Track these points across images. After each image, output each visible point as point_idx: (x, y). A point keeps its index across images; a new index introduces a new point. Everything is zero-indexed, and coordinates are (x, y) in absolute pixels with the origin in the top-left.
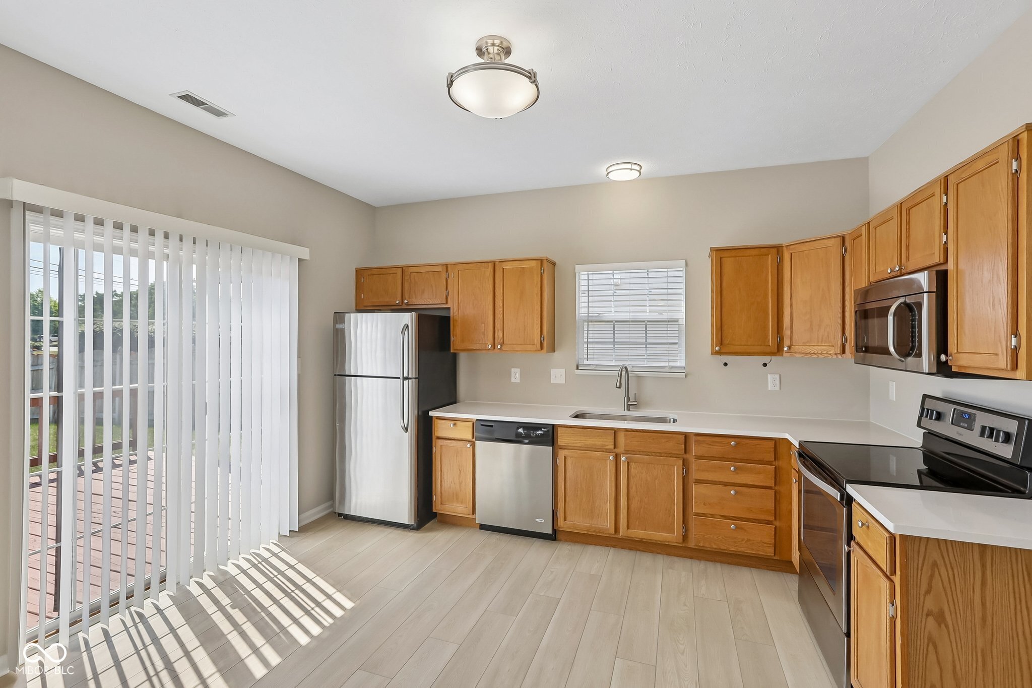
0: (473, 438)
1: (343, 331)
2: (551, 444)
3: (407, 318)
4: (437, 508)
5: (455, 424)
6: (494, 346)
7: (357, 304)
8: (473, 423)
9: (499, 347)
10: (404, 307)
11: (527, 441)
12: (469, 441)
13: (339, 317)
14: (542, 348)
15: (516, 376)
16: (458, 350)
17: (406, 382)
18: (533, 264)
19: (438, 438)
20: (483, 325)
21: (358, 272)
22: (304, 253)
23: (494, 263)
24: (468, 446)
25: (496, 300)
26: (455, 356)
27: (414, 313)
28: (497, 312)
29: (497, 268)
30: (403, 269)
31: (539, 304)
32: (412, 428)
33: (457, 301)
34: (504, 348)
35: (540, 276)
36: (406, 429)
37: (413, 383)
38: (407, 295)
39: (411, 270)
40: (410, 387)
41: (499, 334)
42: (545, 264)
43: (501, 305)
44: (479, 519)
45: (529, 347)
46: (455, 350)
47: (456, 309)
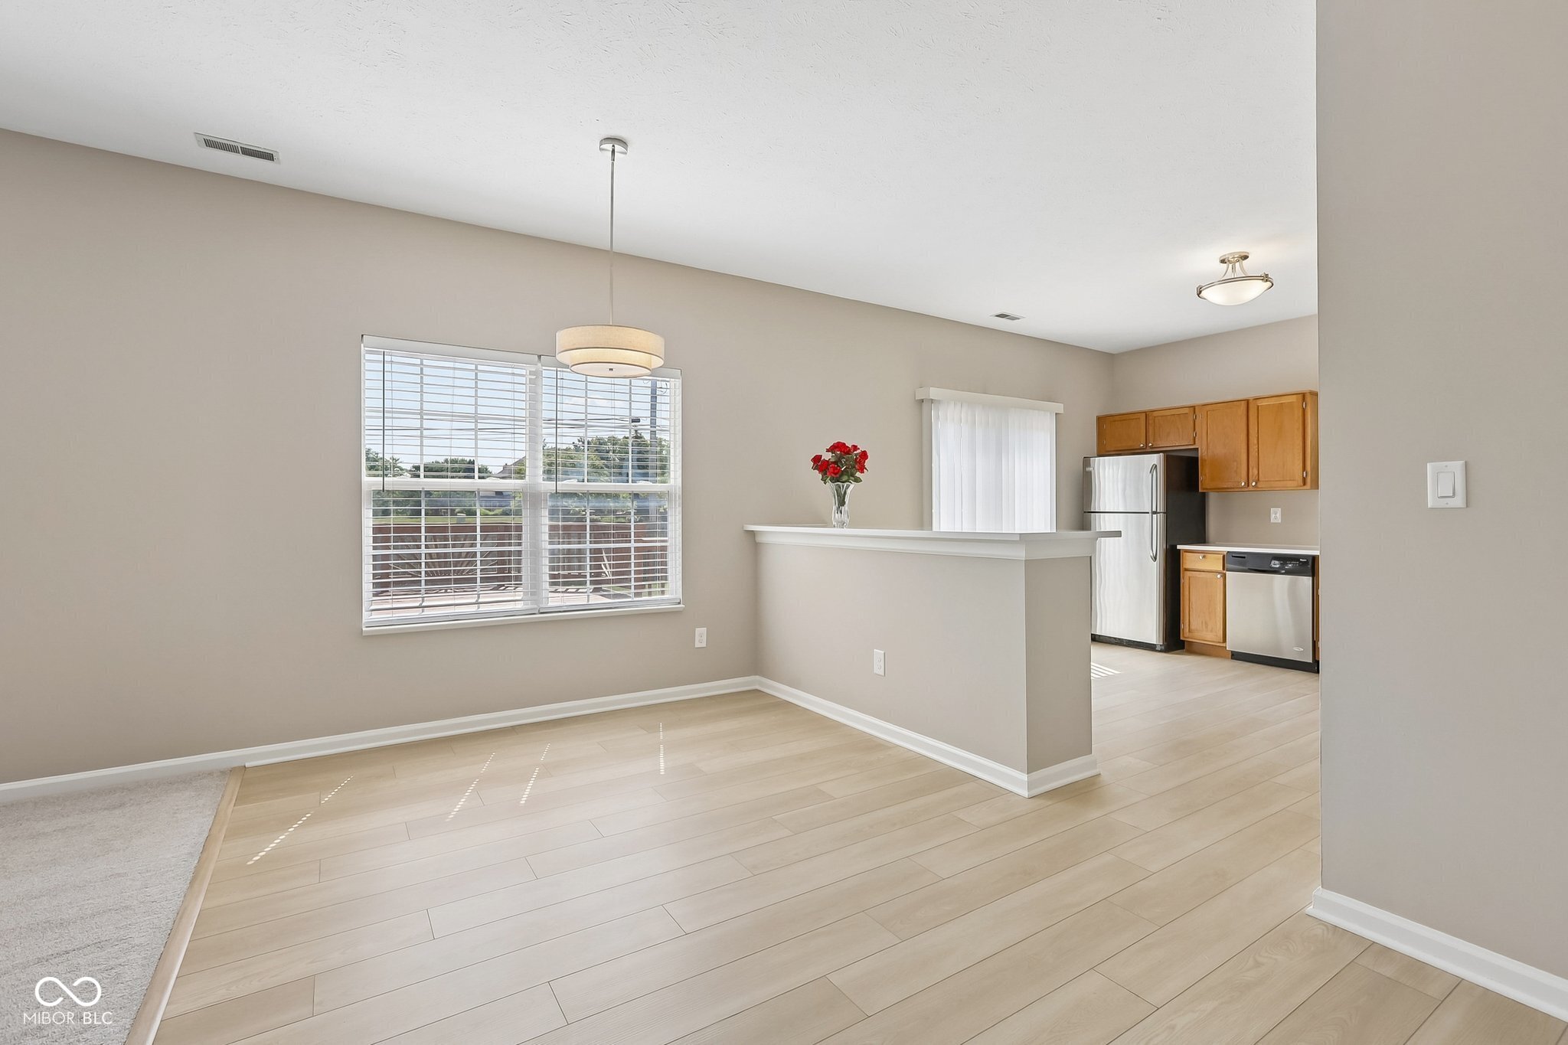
0: (1224, 569)
1: (1090, 473)
2: (1311, 574)
3: (1156, 459)
4: (1185, 635)
5: (1204, 557)
6: (1248, 484)
7: (1098, 451)
8: (1224, 556)
9: (1254, 484)
10: (1149, 450)
11: (1283, 571)
12: (1220, 573)
13: (1086, 462)
14: (1304, 483)
15: (1276, 515)
16: (1207, 489)
17: (1155, 516)
18: (1293, 399)
19: (1186, 570)
20: (1235, 463)
21: (1100, 420)
22: (1060, 408)
23: (1248, 401)
24: (1219, 576)
25: (1250, 437)
26: (1204, 496)
27: (1161, 454)
28: (1251, 450)
29: (1251, 406)
30: (1147, 414)
31: (1301, 438)
32: (1161, 557)
33: (1205, 443)
34: (1259, 485)
35: (1301, 410)
36: (1155, 559)
37: (1161, 517)
38: (1151, 439)
39: (1155, 414)
40: (1159, 520)
41: (1253, 472)
42: (1308, 398)
43: (1256, 442)
44: (1230, 646)
45: (1290, 484)
46: (1204, 489)
47: (1204, 447)
